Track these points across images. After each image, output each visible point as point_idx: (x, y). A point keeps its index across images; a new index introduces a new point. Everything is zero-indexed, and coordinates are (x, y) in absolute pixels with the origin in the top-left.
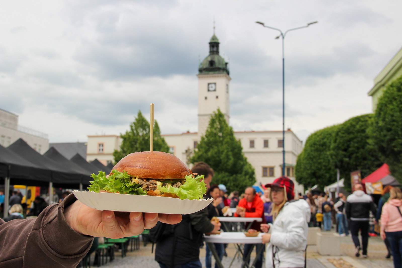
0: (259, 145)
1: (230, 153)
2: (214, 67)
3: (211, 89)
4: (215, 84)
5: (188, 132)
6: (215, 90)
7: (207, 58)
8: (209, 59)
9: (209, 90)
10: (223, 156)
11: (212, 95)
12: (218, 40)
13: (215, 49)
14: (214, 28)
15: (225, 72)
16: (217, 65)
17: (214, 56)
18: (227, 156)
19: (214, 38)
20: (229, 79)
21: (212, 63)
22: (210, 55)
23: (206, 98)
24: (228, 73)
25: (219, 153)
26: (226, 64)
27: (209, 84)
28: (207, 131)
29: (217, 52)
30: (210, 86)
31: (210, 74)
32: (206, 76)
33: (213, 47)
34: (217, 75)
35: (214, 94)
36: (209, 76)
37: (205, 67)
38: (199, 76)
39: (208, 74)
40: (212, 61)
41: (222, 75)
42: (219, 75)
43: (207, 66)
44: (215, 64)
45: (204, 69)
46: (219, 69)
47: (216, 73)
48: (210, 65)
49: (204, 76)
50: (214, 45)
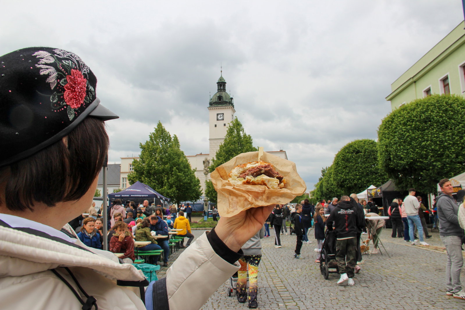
2: (222, 101)
3: (219, 118)
4: (223, 114)
5: (201, 154)
6: (223, 119)
7: (215, 95)
8: (218, 95)
9: (218, 120)
11: (220, 123)
12: (225, 81)
14: (221, 72)
15: (231, 105)
16: (225, 99)
17: (222, 92)
19: (221, 78)
20: (234, 111)
21: (220, 98)
22: (218, 92)
23: (216, 126)
24: (233, 106)
26: (232, 99)
27: (218, 115)
29: (224, 90)
31: (218, 107)
32: (215, 108)
33: (221, 86)
34: (224, 107)
35: (222, 123)
36: (218, 108)
37: (214, 101)
38: (209, 108)
39: (217, 107)
40: (220, 96)
41: (228, 107)
42: (226, 107)
43: (217, 100)
44: (223, 98)
45: (214, 103)
46: (226, 102)
47: (224, 105)
48: (218, 100)
49: (214, 108)
50: (222, 84)
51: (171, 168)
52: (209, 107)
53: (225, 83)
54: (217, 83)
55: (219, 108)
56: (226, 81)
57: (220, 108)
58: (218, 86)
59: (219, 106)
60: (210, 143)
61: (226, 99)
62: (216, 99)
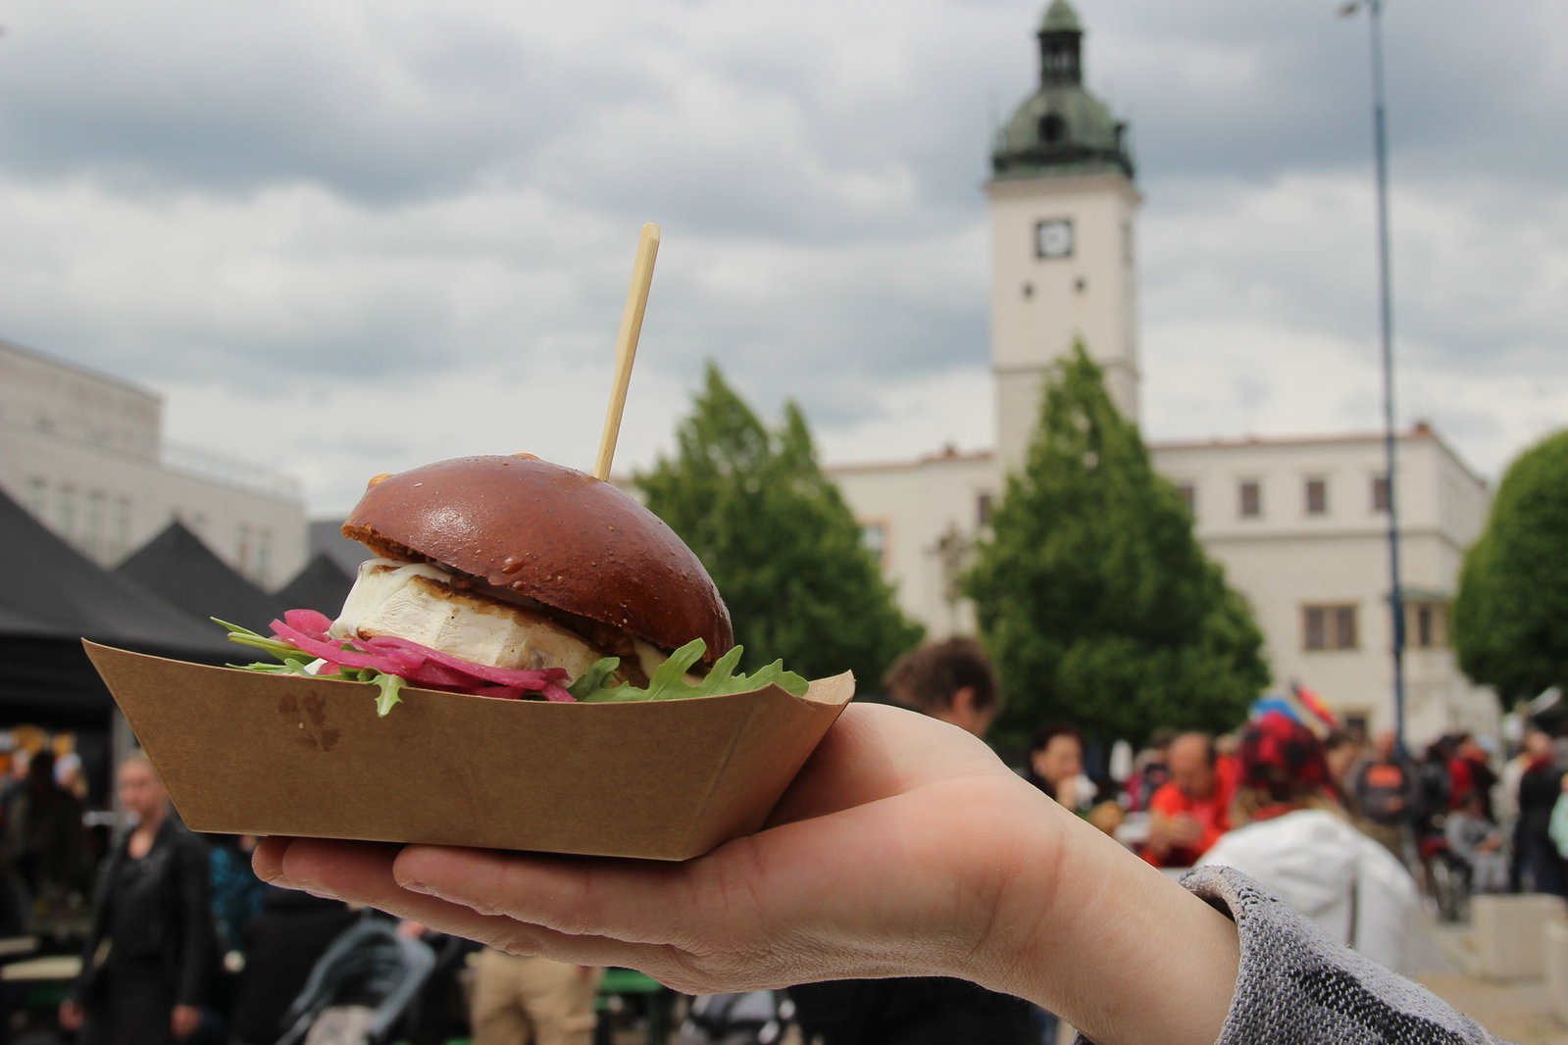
0: (1283, 506)
1: (1142, 548)
2: (1060, 143)
3: (1052, 247)
4: (1068, 223)
5: (950, 454)
6: (1068, 253)
7: (1026, 107)
8: (1040, 108)
9: (1040, 254)
10: (1110, 564)
11: (1054, 277)
12: (1077, 19)
13: (1065, 61)
15: (1113, 173)
16: (1076, 135)
17: (1059, 93)
18: (1131, 563)
19: (1058, 11)
20: (1135, 200)
21: (1051, 126)
22: (1043, 88)
23: (1028, 291)
24: (1128, 170)
25: (1092, 547)
26: (1119, 129)
27: (1040, 226)
28: (1034, 449)
29: (1074, 75)
30: (1046, 233)
31: (1042, 178)
32: (1027, 186)
33: (1056, 52)
34: (1077, 182)
35: (1064, 272)
36: (1040, 185)
37: (1021, 146)
38: (991, 190)
40: (1054, 115)
41: (1101, 180)
42: (1087, 182)
43: (1031, 142)
44: (1066, 130)
45: (1017, 157)
46: (1087, 153)
47: (1074, 169)
48: (1042, 138)
49: (1017, 186)
50: (1060, 43)
51: (782, 585)
53: (1082, 34)
55: (1045, 189)
57: (1052, 184)
58: (1043, 53)
59: (1048, 171)
61: (1086, 130)
62: (1032, 133)
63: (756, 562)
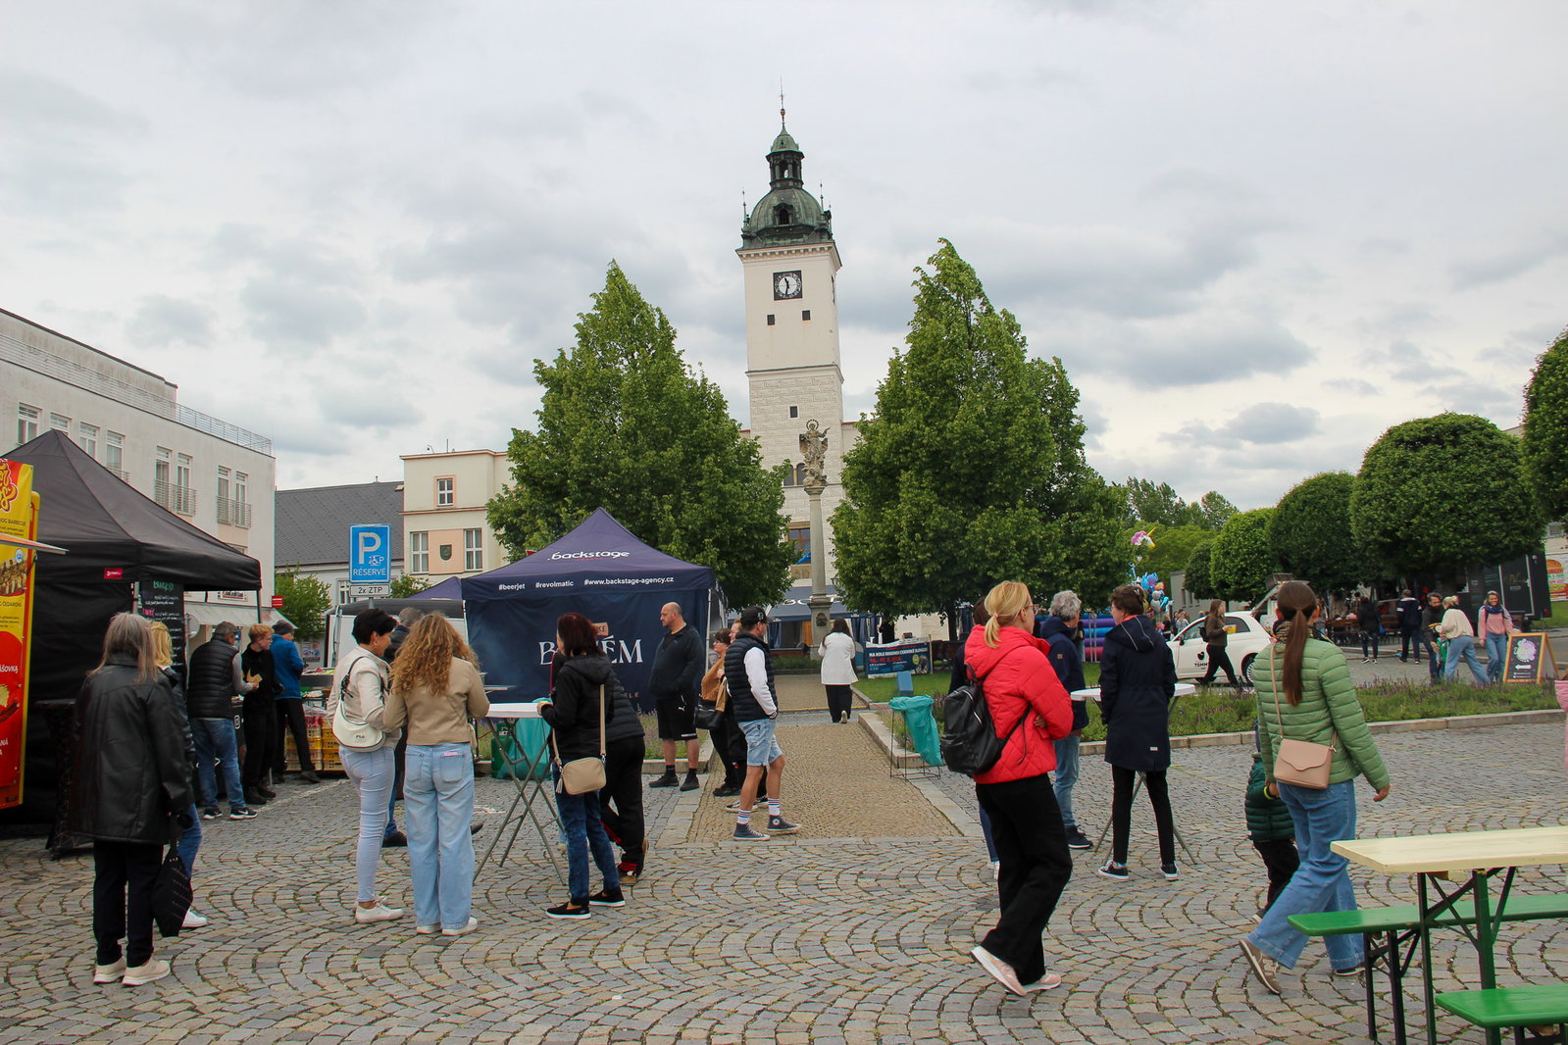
2: (791, 223)
3: (784, 291)
4: (798, 273)
6: (799, 295)
7: (763, 201)
8: (776, 203)
9: (777, 297)
11: (789, 310)
12: (798, 148)
13: (789, 174)
14: (783, 112)
15: (826, 238)
16: (802, 219)
17: (788, 191)
19: (784, 138)
21: (783, 212)
22: (774, 190)
23: (771, 320)
26: (828, 215)
27: (777, 276)
29: (797, 181)
30: (782, 284)
31: (779, 246)
32: (768, 251)
33: (783, 166)
34: (802, 248)
35: (795, 307)
36: (777, 250)
37: (762, 226)
38: (744, 253)
39: (773, 245)
40: (786, 205)
41: (818, 247)
42: (810, 248)
43: (771, 223)
44: (794, 215)
45: (760, 233)
46: (808, 229)
47: (800, 240)
48: (777, 220)
49: (761, 252)
50: (785, 161)
52: (743, 249)
53: (801, 155)
54: (768, 158)
55: (781, 253)
56: (800, 150)
57: (785, 250)
58: (772, 167)
59: (781, 242)
60: (752, 387)
61: (807, 217)
62: (770, 218)
63: (660, 443)
